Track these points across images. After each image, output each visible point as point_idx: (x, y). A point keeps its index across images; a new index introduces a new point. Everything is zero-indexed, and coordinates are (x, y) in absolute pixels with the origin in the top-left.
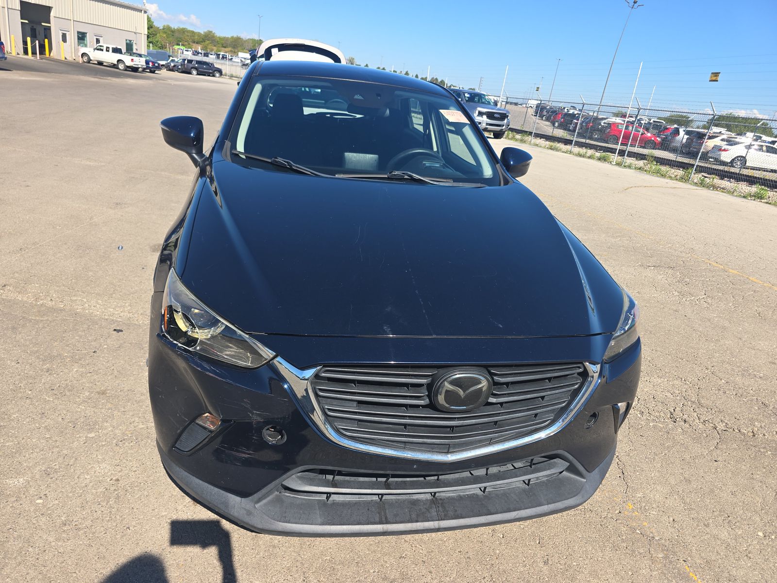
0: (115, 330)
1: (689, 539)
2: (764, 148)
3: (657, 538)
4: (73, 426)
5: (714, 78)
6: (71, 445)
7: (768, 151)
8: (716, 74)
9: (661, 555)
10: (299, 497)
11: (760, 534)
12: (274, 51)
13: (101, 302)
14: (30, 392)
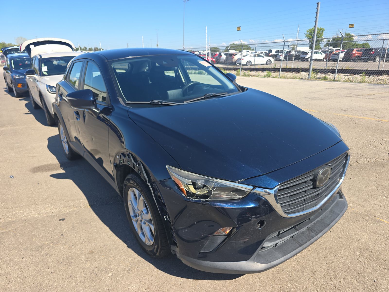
0: (60, 220)
1: (369, 209)
2: (256, 56)
3: (361, 213)
4: (95, 275)
5: (239, 29)
6: (105, 284)
7: (258, 57)
8: (239, 27)
9: (367, 218)
10: (264, 250)
11: (384, 197)
12: (32, 47)
13: (32, 209)
14: (49, 270)
